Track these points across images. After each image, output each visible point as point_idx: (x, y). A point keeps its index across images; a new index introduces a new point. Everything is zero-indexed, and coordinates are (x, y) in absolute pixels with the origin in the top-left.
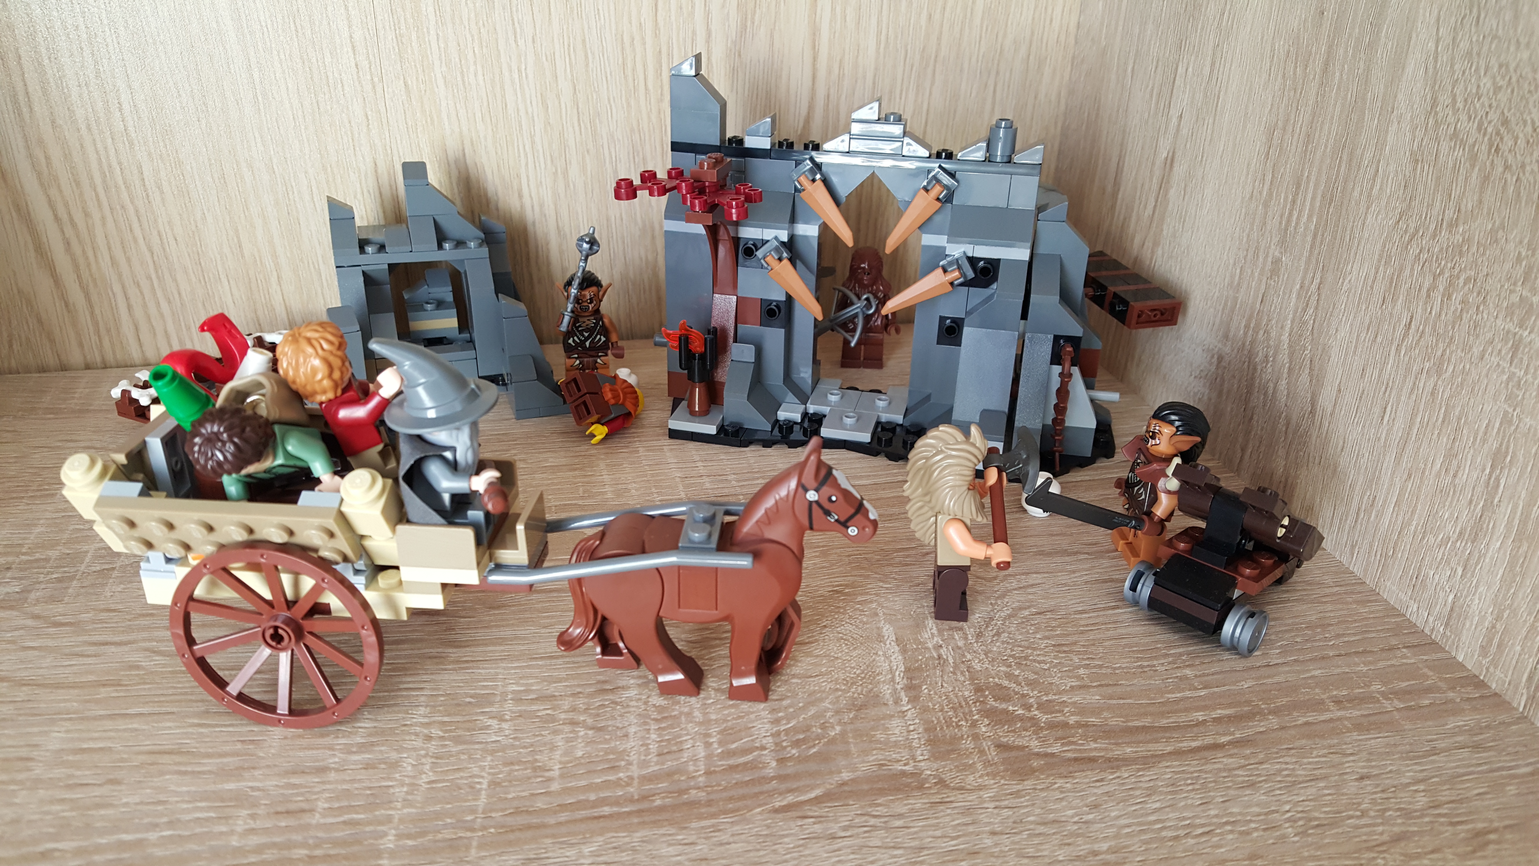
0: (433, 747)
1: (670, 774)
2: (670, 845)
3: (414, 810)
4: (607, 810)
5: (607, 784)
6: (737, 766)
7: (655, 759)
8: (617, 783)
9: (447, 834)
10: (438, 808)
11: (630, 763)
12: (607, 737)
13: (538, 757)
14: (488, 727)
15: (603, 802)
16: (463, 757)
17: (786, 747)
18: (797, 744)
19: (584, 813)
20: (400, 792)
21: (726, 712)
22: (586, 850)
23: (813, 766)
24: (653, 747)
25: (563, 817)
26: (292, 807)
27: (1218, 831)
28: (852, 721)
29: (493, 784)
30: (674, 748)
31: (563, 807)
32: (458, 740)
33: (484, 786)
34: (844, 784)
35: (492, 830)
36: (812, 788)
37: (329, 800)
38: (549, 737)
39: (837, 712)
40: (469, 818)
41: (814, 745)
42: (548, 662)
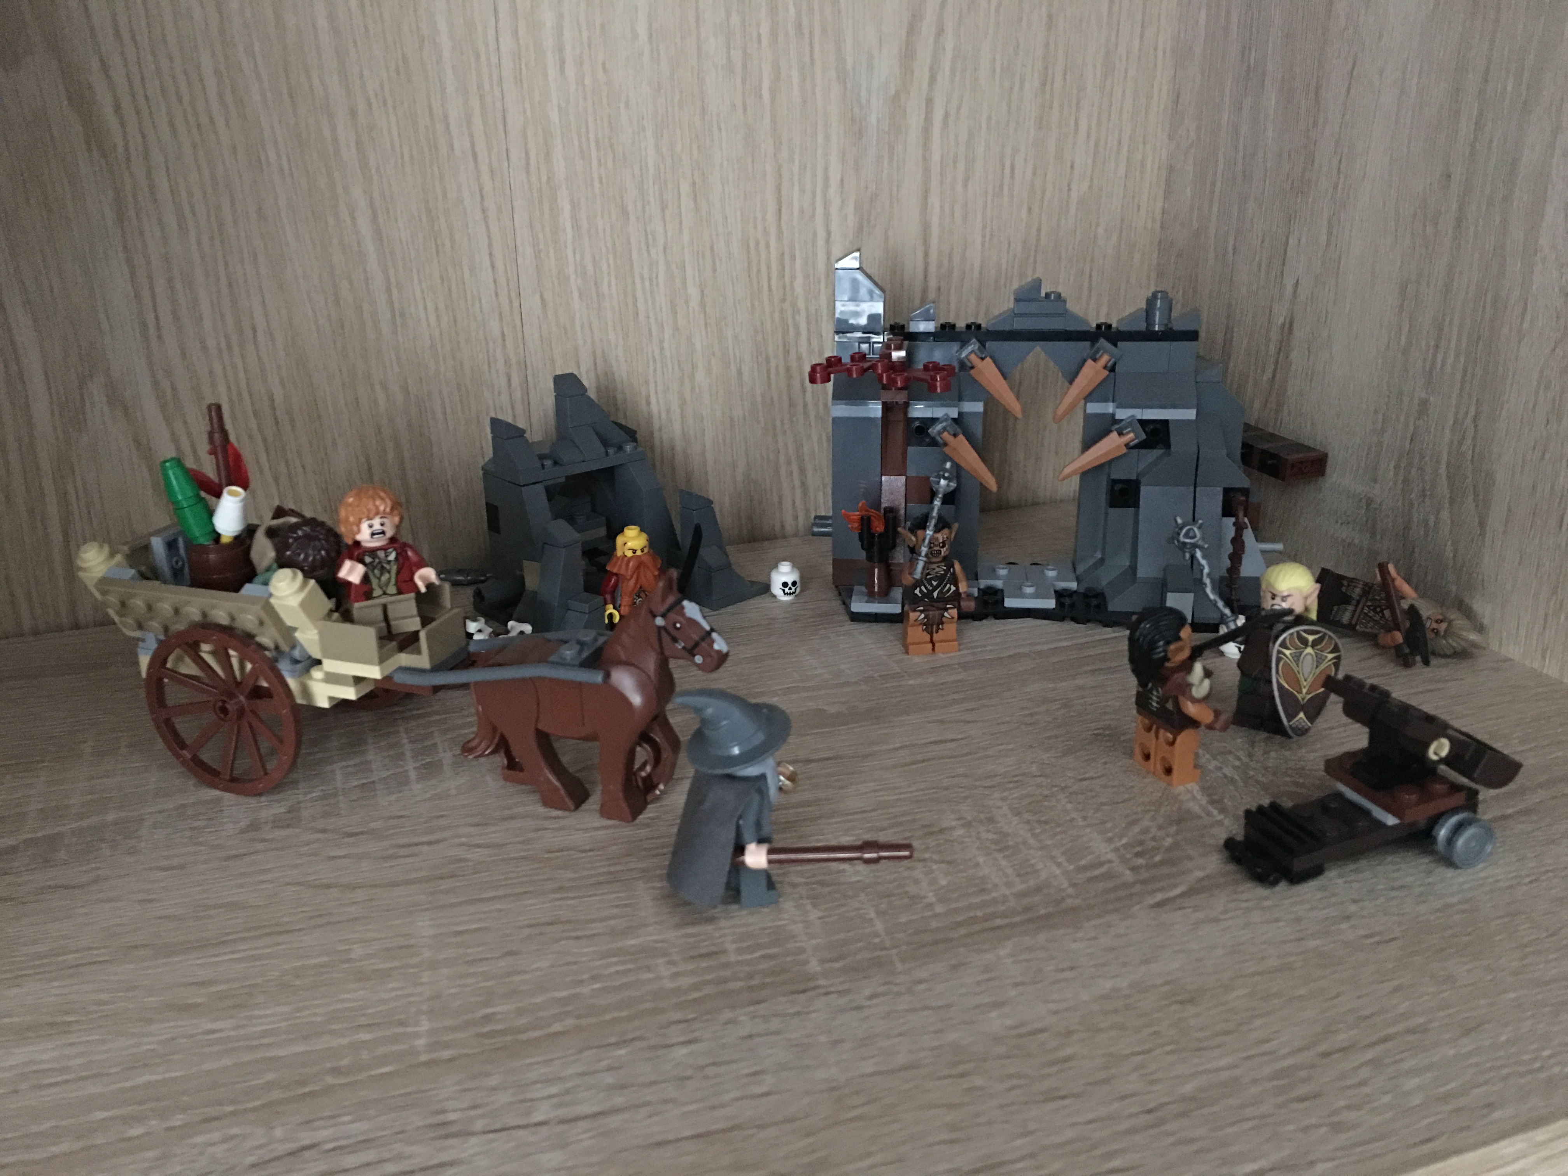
0: (802, 890)
1: (1038, 889)
2: (1075, 941)
3: (818, 941)
4: (998, 922)
5: (983, 905)
6: (1096, 877)
7: (1017, 880)
8: (995, 901)
9: (866, 955)
10: (842, 936)
11: (996, 886)
12: (962, 867)
13: (907, 889)
14: (844, 871)
15: (993, 916)
16: (838, 895)
17: (1129, 860)
18: (1138, 855)
19: (977, 927)
20: (798, 928)
21: (1058, 837)
22: (1002, 952)
23: (1165, 870)
24: (1009, 871)
25: (963, 931)
26: (703, 951)
27: (1543, 878)
28: (1178, 833)
29: (880, 913)
30: (1029, 870)
31: (959, 924)
32: (822, 883)
33: (872, 915)
34: (1200, 880)
35: (904, 948)
36: (1175, 886)
37: (734, 942)
38: (906, 874)
39: (1160, 828)
40: (877, 940)
41: (1156, 855)
42: (864, 815)
